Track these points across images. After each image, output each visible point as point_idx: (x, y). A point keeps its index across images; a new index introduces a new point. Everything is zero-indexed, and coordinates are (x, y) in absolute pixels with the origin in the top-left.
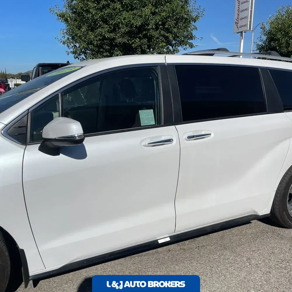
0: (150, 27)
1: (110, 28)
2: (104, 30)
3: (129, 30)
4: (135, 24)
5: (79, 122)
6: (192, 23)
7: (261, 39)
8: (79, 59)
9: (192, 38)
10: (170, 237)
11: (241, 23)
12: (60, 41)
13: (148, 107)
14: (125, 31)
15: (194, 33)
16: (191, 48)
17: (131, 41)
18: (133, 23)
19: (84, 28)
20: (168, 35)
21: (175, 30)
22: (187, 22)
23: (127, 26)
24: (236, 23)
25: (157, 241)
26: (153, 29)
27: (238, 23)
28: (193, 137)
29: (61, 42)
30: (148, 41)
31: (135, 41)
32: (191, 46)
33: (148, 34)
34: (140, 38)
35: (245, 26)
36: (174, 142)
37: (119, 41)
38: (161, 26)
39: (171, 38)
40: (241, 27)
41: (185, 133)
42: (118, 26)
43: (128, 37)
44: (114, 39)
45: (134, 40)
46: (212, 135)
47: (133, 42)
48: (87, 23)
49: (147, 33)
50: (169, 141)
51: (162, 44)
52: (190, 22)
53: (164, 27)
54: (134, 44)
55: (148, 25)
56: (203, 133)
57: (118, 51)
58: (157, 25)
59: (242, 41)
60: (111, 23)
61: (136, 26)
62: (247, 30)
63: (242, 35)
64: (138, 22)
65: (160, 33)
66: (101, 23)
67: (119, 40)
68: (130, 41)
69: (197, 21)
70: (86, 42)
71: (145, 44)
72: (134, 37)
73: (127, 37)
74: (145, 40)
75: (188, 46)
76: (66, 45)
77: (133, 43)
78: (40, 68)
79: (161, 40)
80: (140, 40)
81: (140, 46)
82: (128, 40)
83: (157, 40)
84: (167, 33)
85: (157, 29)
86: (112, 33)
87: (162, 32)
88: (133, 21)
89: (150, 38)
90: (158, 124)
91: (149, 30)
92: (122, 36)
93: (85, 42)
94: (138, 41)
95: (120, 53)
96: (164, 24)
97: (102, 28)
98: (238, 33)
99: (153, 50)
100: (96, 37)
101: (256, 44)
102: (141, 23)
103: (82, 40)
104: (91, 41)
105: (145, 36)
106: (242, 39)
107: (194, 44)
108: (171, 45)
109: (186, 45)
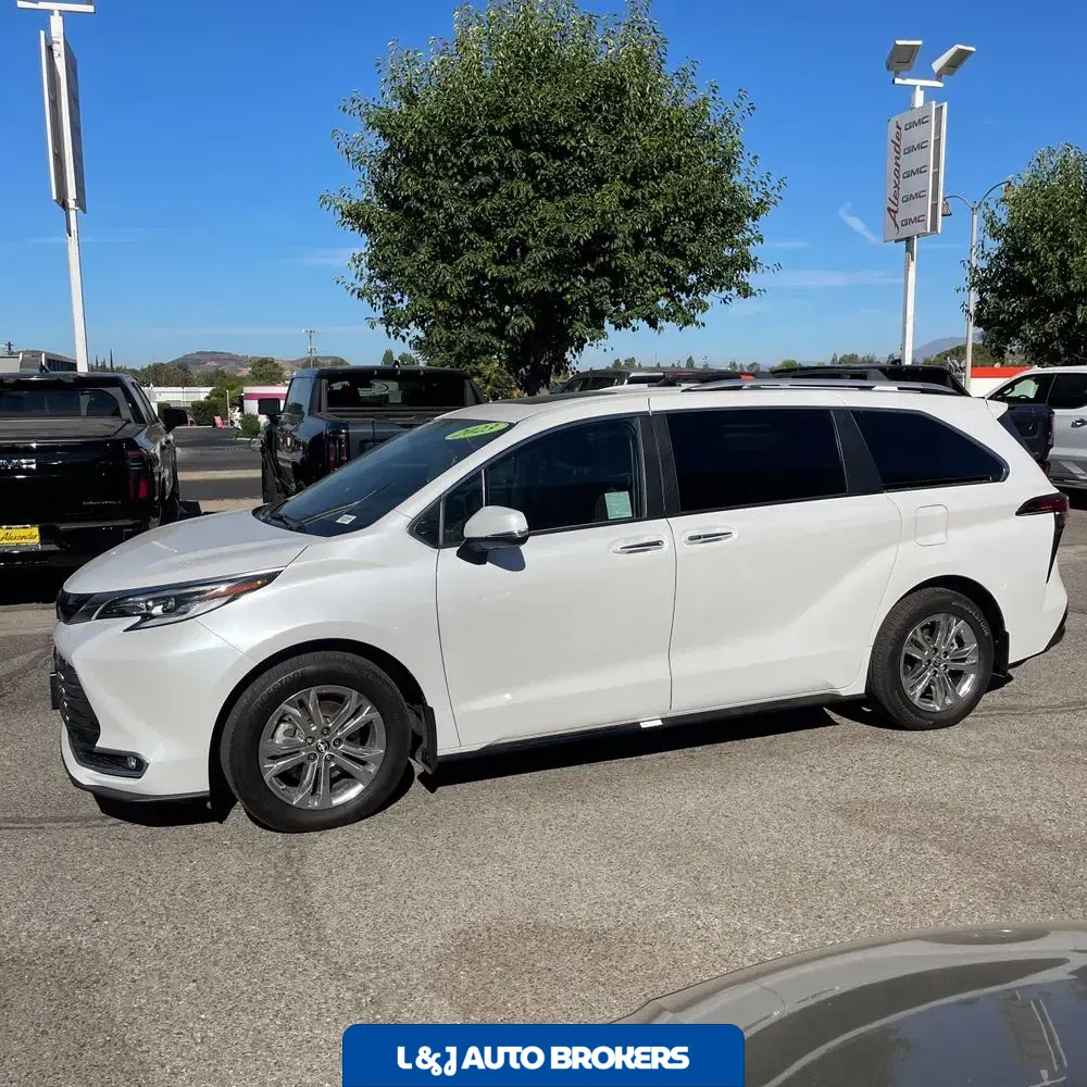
0: (618, 243)
1: (500, 248)
2: (481, 256)
3: (555, 255)
4: (573, 239)
5: (522, 514)
6: (749, 222)
7: (982, 252)
8: (404, 339)
9: (747, 264)
10: (662, 719)
11: (905, 211)
12: (352, 288)
13: (620, 488)
14: (544, 257)
15: (753, 251)
16: (745, 297)
17: (561, 284)
18: (567, 235)
19: (423, 251)
20: (672, 263)
21: (693, 248)
22: (732, 221)
23: (548, 242)
24: (889, 209)
25: (639, 723)
26: (627, 249)
27: (896, 212)
28: (699, 537)
29: (353, 291)
30: (613, 285)
31: (573, 284)
32: (746, 292)
33: (613, 265)
34: (588, 275)
35: (917, 220)
36: (666, 545)
37: (527, 288)
38: (650, 239)
39: (680, 270)
40: (906, 222)
41: (684, 532)
42: (523, 242)
43: (553, 272)
44: (512, 281)
45: (569, 280)
46: (735, 535)
47: (568, 289)
48: (430, 235)
49: (609, 262)
50: (657, 544)
51: (654, 290)
52: (739, 220)
53: (659, 241)
54: (571, 293)
55: (612, 238)
56: (718, 531)
57: (521, 315)
58: (637, 236)
59: (913, 265)
60: (502, 235)
61: (577, 243)
62: (925, 234)
63: (909, 249)
64: (584, 231)
65: (648, 258)
66: (472, 236)
67: (526, 286)
68: (557, 286)
69: (762, 217)
70: (429, 292)
71: (605, 293)
72: (569, 271)
73: (549, 275)
74: (604, 282)
75: (734, 290)
76: (365, 299)
77: (566, 290)
78: (325, 382)
79: (651, 277)
80: (588, 282)
81: (589, 298)
82: (552, 284)
83: (640, 280)
84: (670, 257)
85: (639, 245)
86: (506, 264)
87: (654, 256)
88: (567, 230)
89: (617, 277)
90: (638, 516)
91: (615, 251)
92: (535, 272)
93: (425, 291)
94: (581, 283)
95: (527, 322)
96: (658, 232)
97: (476, 249)
98: (896, 241)
99: (627, 309)
100: (458, 276)
101: (968, 266)
102: (591, 234)
103: (417, 286)
104: (444, 288)
105: (603, 270)
106: (913, 260)
107: (754, 286)
108: (683, 289)
109: (729, 288)
